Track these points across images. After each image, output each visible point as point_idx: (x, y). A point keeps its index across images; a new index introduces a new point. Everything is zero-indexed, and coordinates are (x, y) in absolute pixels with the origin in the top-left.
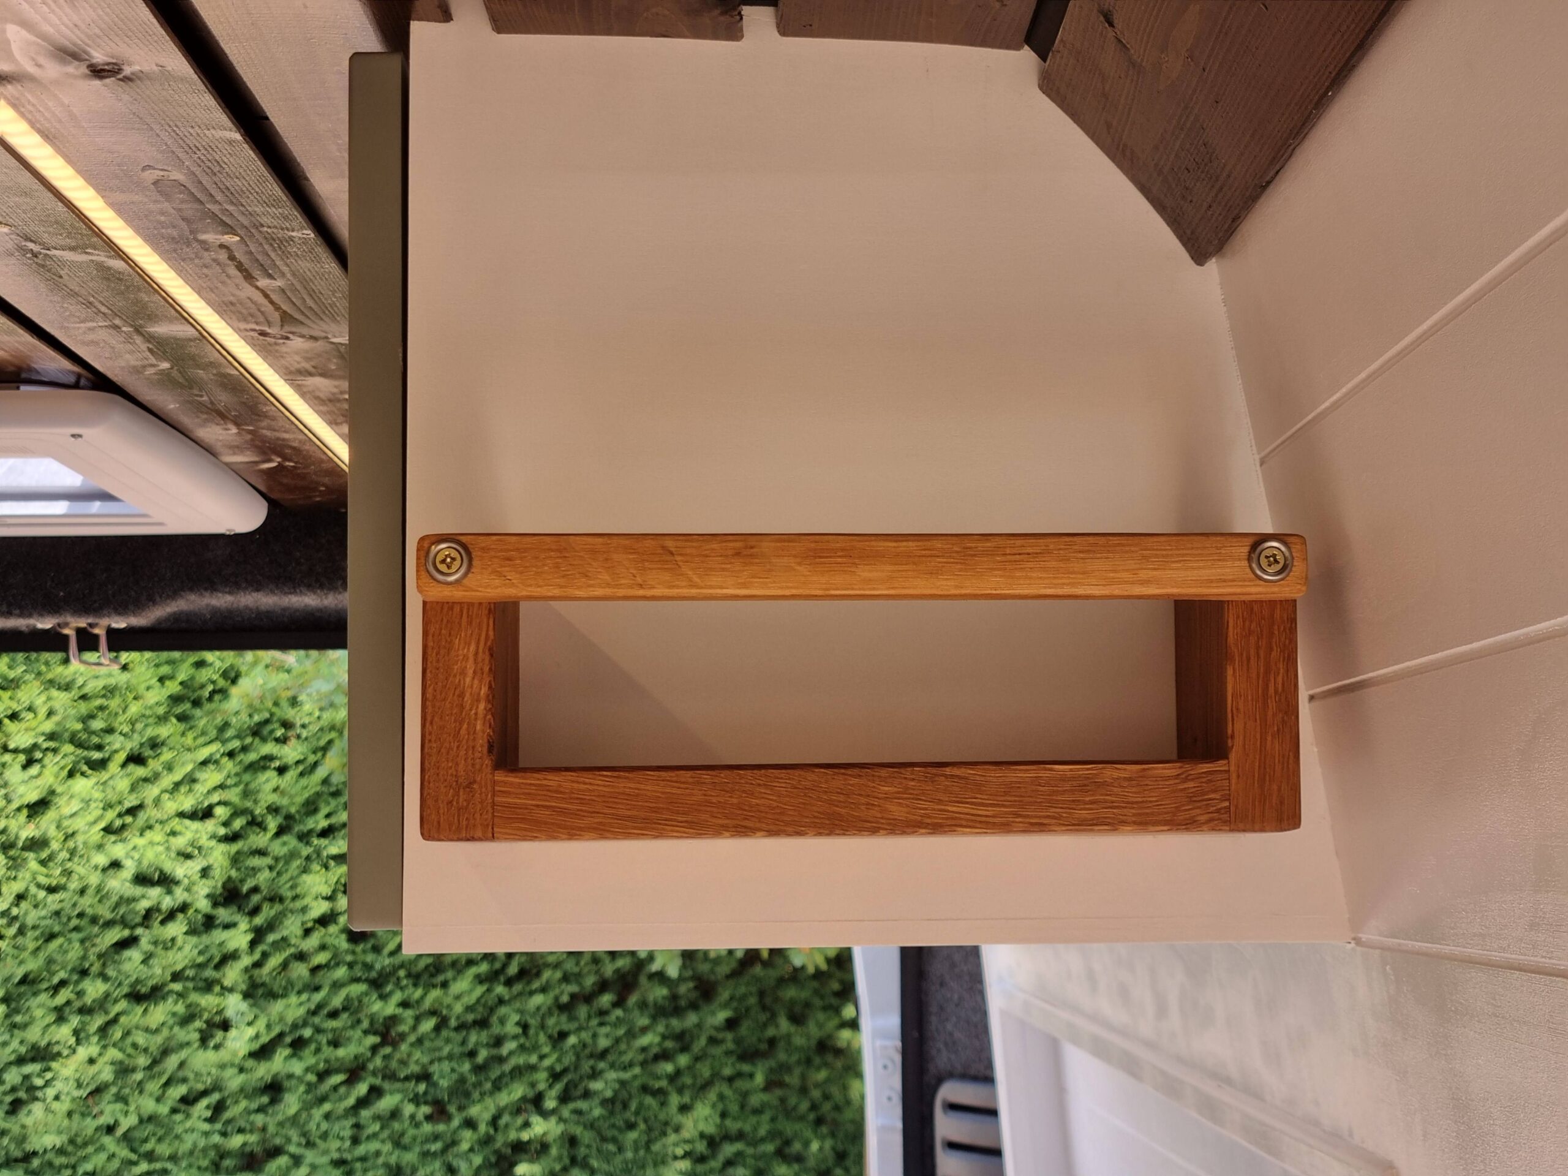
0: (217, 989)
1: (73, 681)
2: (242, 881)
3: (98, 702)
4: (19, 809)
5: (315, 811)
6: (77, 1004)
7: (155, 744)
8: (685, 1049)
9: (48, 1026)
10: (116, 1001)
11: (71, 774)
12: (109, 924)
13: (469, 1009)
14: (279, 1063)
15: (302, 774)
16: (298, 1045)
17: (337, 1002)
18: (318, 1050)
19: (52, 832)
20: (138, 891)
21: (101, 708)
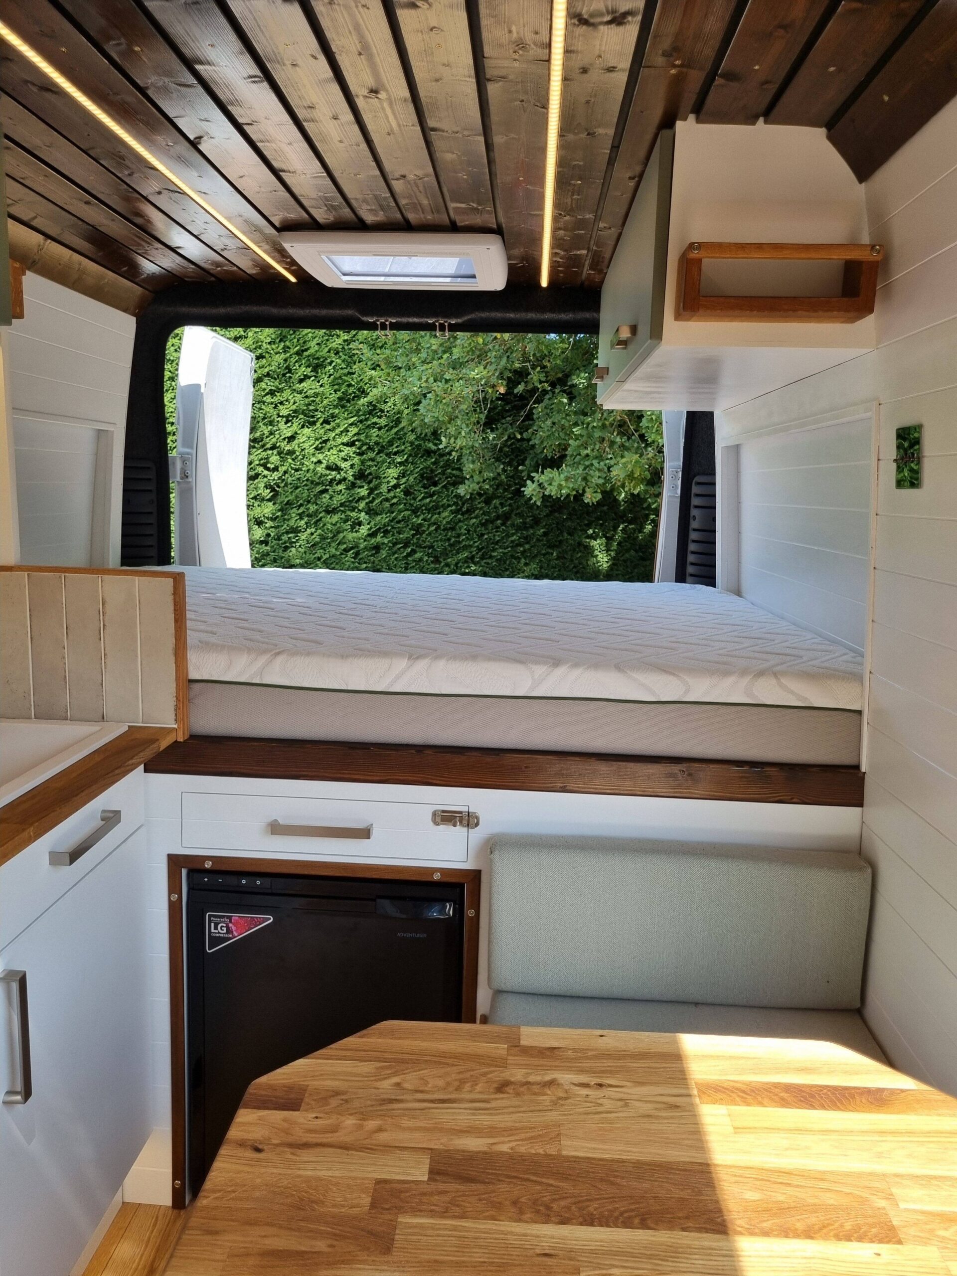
0: (356, 510)
1: (303, 390)
2: (366, 470)
3: (312, 399)
4: (284, 439)
5: (392, 445)
6: (306, 513)
7: (333, 416)
8: (528, 543)
9: (297, 520)
10: (320, 513)
11: (303, 427)
12: (318, 484)
13: (448, 523)
14: (379, 538)
15: (387, 431)
16: (386, 532)
17: (400, 517)
18: (393, 535)
19: (296, 448)
20: (328, 472)
21: (313, 401)
